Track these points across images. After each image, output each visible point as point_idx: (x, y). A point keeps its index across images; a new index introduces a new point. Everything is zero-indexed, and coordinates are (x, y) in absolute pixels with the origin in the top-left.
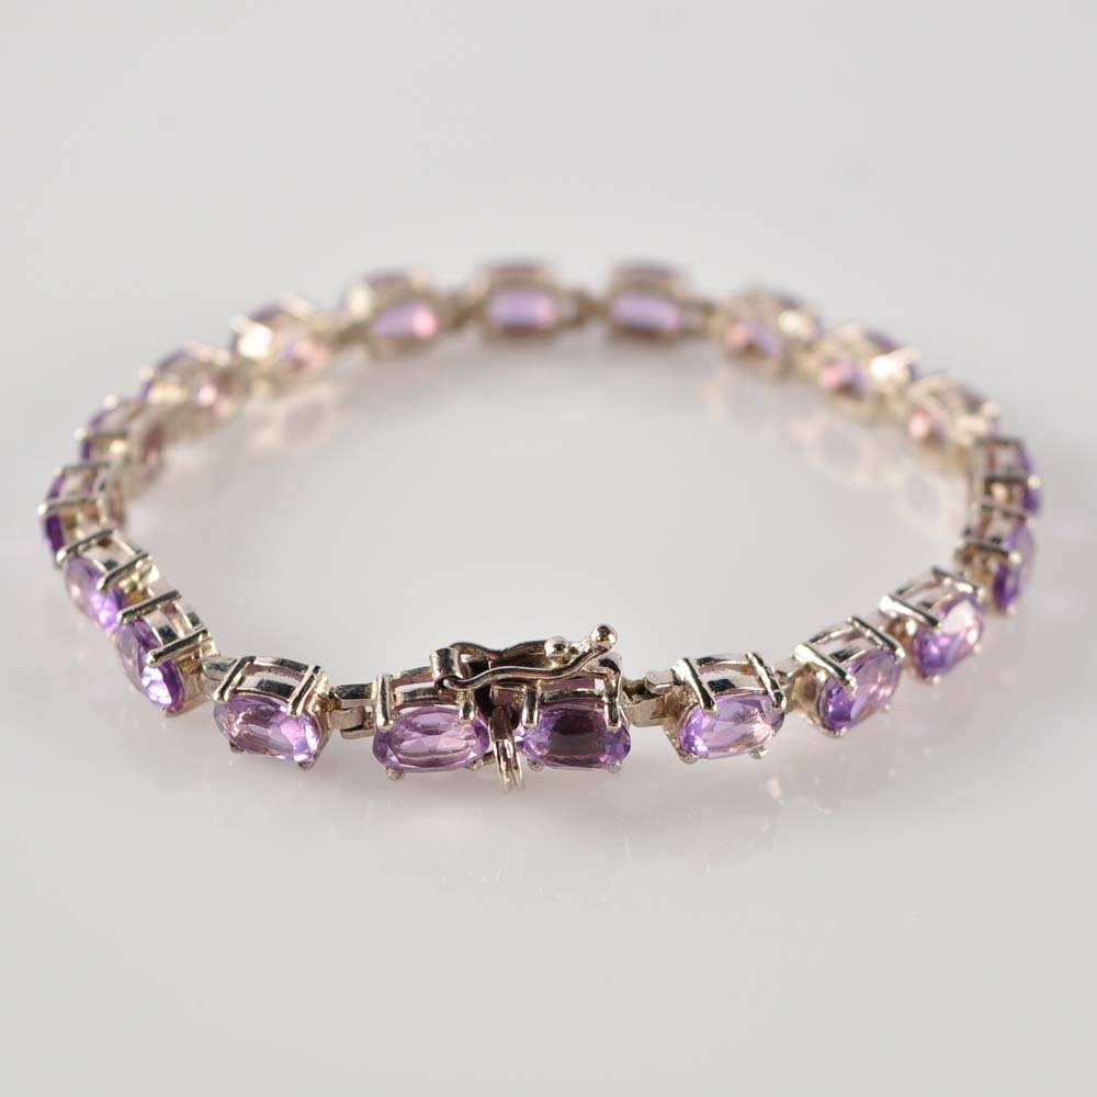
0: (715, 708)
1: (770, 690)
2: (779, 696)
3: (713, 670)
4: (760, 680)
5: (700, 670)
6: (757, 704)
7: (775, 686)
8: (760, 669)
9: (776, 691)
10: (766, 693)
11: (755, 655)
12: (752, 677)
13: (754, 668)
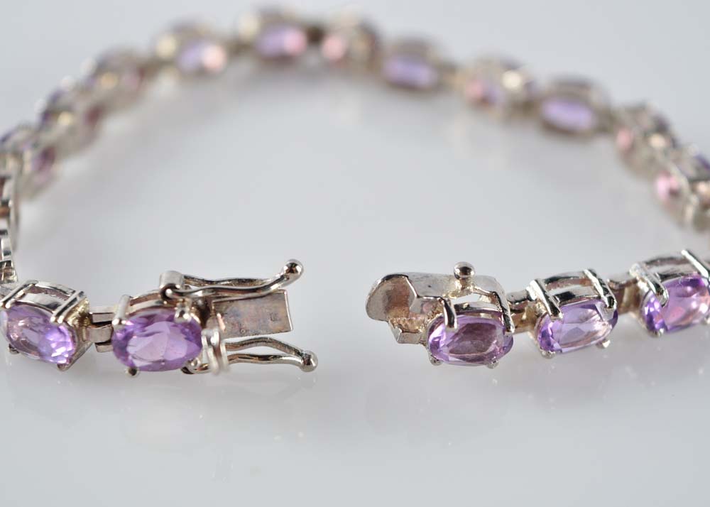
0: (561, 315)
1: (602, 296)
2: (610, 299)
3: (558, 286)
4: (595, 289)
5: (547, 287)
6: (594, 308)
7: (606, 291)
8: (595, 280)
9: (608, 295)
10: (599, 298)
11: (590, 271)
12: (589, 287)
13: (590, 280)
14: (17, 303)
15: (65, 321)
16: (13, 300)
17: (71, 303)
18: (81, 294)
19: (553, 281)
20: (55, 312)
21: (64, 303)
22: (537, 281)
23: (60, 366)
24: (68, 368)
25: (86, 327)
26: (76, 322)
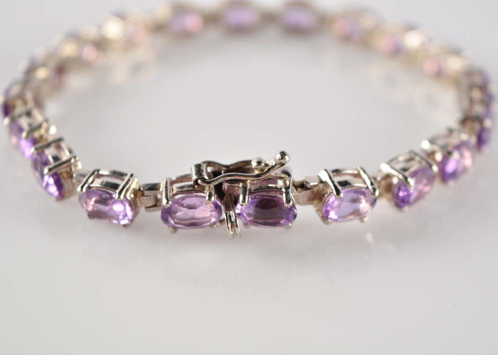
14: (89, 187)
15: (125, 196)
16: (86, 185)
17: (127, 183)
18: (132, 175)
19: (337, 172)
20: (118, 191)
21: (122, 184)
22: (326, 171)
23: (125, 226)
24: (130, 225)
25: (139, 198)
26: (132, 196)
